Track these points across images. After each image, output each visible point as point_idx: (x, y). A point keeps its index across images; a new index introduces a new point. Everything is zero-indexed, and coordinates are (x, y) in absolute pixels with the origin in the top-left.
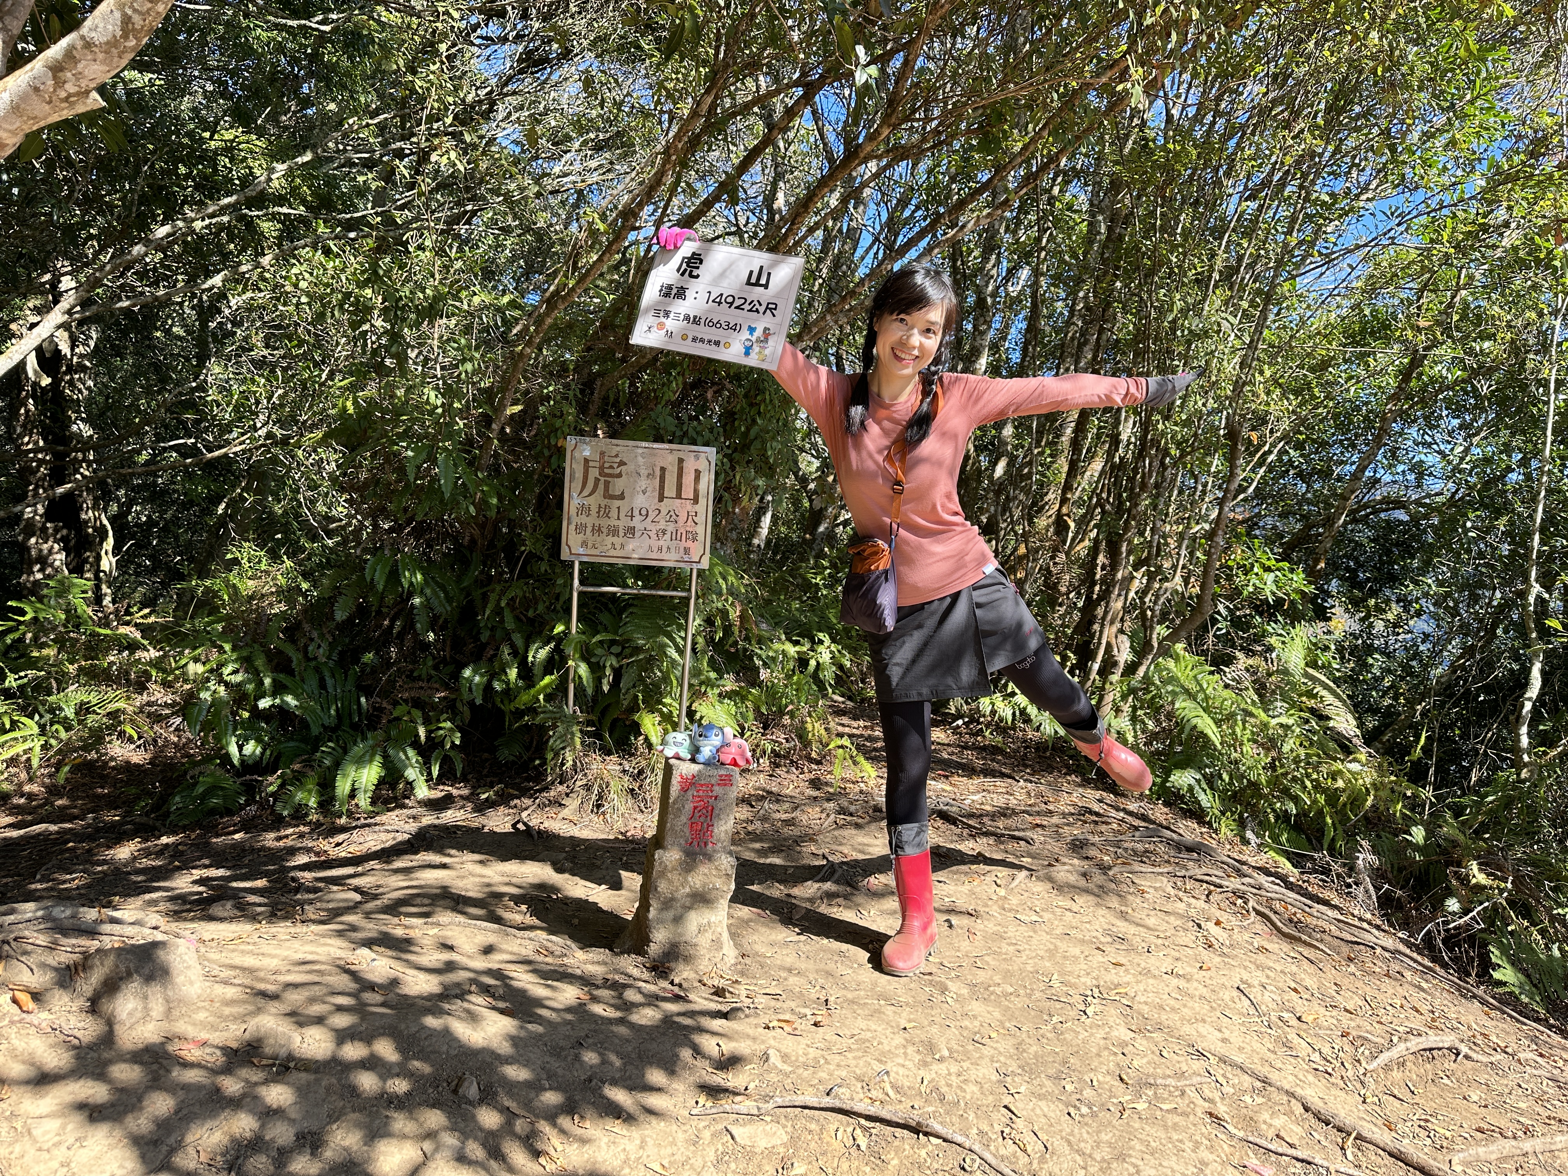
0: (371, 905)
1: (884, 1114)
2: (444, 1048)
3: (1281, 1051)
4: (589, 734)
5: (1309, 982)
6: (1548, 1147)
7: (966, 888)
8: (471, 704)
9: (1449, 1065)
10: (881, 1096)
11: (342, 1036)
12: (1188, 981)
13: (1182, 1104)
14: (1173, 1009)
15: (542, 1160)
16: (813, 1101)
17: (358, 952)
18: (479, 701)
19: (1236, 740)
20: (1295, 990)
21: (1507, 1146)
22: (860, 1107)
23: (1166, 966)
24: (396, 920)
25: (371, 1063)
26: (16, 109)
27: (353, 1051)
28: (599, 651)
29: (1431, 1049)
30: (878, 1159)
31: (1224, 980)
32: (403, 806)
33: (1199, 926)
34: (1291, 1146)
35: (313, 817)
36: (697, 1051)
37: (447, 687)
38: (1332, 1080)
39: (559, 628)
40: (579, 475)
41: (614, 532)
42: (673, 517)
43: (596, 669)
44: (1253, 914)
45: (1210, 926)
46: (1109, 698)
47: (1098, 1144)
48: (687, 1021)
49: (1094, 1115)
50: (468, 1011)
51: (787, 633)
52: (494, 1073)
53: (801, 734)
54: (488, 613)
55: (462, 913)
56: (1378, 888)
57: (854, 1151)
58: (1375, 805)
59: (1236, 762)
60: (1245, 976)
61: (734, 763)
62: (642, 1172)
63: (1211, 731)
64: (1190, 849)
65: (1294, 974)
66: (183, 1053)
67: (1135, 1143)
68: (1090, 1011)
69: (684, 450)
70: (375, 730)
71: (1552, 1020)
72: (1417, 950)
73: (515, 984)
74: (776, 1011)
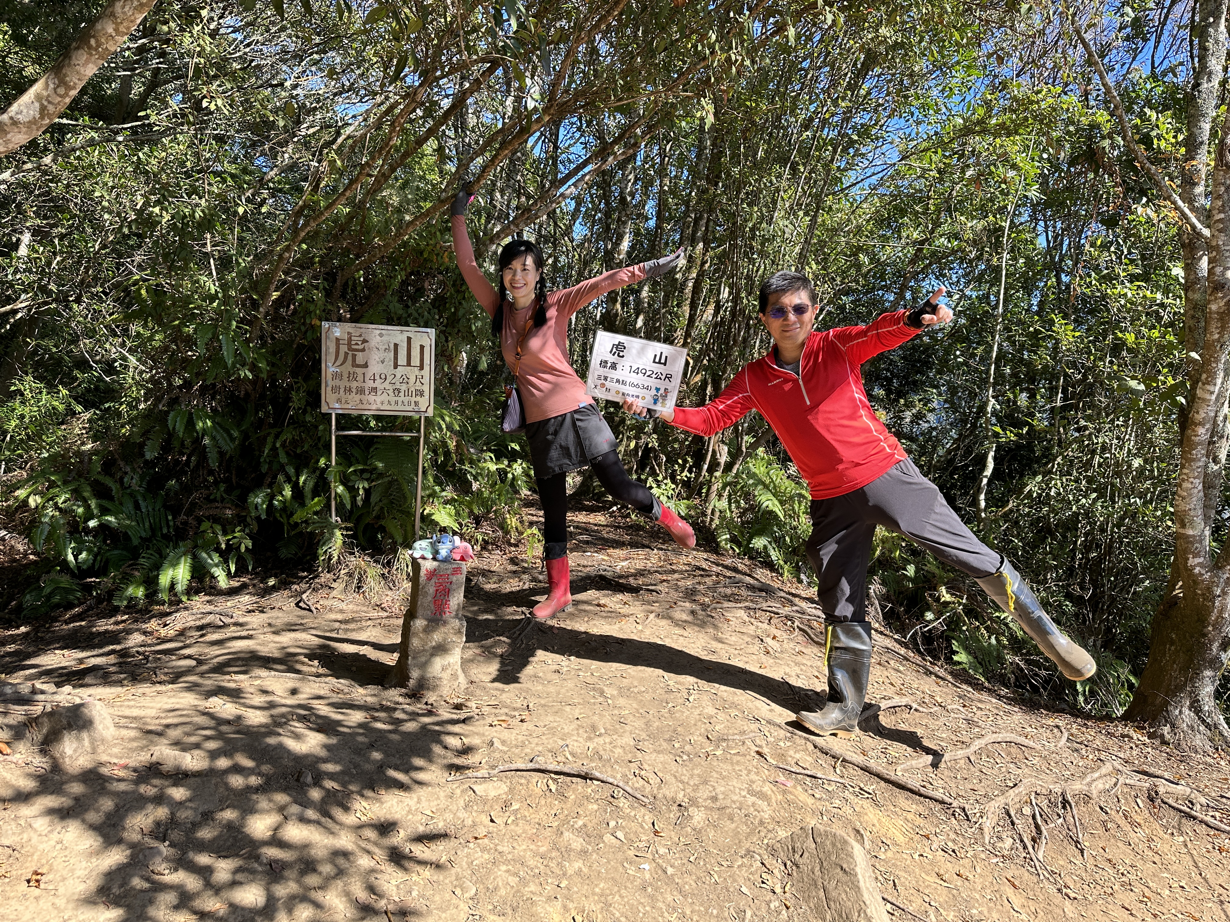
0: (205, 668)
1: (566, 770)
4: (348, 536)
7: (617, 626)
8: (258, 518)
9: (905, 716)
10: (564, 760)
11: (214, 755)
12: (752, 675)
13: (743, 749)
14: (742, 694)
15: (357, 816)
16: (522, 766)
17: (211, 700)
18: (264, 517)
19: (794, 513)
20: (817, 677)
22: (551, 767)
24: (228, 677)
25: (236, 769)
27: (223, 763)
28: (353, 478)
30: (562, 796)
31: (774, 674)
32: (210, 594)
33: (762, 640)
34: (805, 768)
35: (142, 606)
36: (443, 746)
37: (235, 506)
39: (322, 462)
40: (332, 349)
41: (361, 391)
42: (405, 380)
43: (352, 490)
44: (797, 630)
45: (769, 640)
46: (714, 488)
47: (692, 776)
48: (437, 728)
49: (691, 760)
50: (293, 732)
51: (487, 444)
52: (318, 770)
53: (503, 526)
54: (266, 451)
55: (272, 669)
56: (883, 607)
57: (548, 793)
58: (883, 553)
59: (795, 528)
60: (788, 670)
61: (463, 559)
62: (420, 816)
63: (778, 509)
64: (761, 590)
65: (818, 667)
66: (116, 772)
67: (715, 775)
68: (691, 699)
69: (411, 331)
70: (183, 539)
71: (987, 684)
72: (906, 647)
73: (322, 713)
74: (496, 715)
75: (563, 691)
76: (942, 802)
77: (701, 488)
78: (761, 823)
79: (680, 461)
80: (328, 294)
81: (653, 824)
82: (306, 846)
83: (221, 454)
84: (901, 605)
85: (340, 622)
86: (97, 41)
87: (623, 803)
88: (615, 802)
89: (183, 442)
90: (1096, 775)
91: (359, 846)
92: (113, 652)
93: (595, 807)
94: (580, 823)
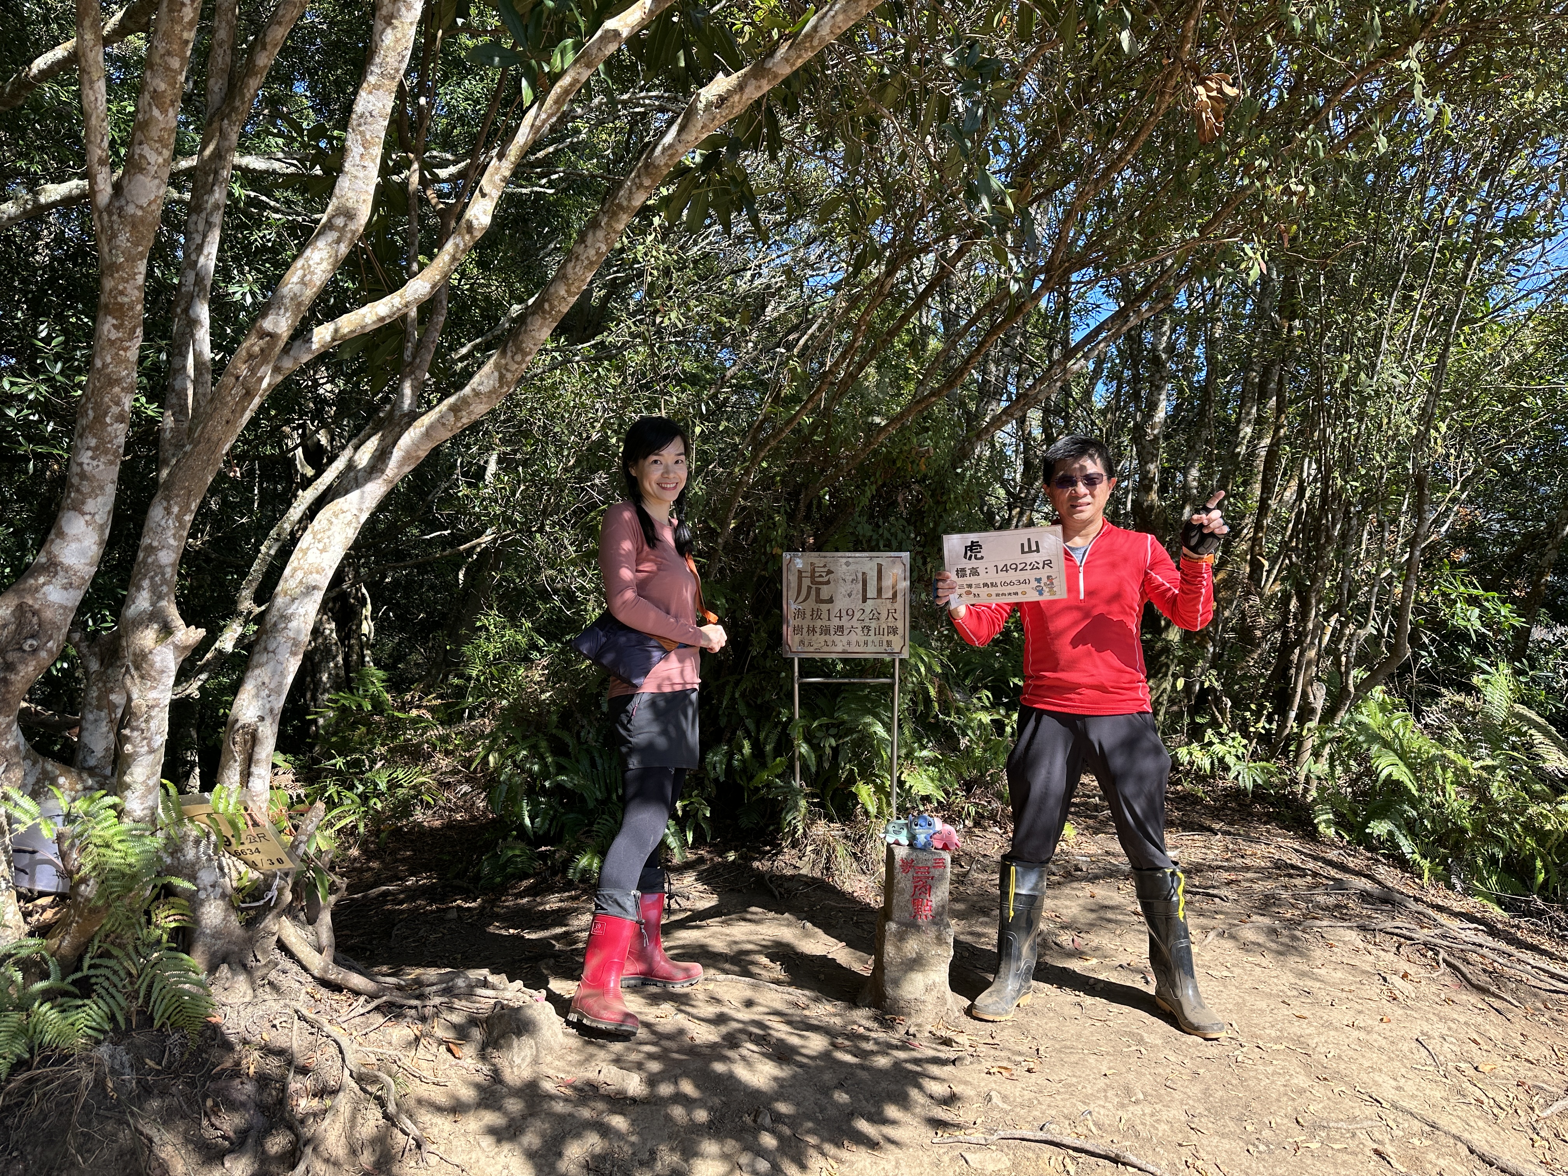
1: (1088, 1147)
3: (1454, 1098)
4: (815, 805)
5: (1492, 1033)
8: (716, 781)
10: (1085, 1132)
11: (655, 1079)
12: (1369, 1033)
13: (1352, 1144)
14: (1351, 1059)
16: (1029, 1135)
17: (662, 1006)
18: (722, 779)
19: (1436, 784)
20: (1475, 1041)
22: (1067, 1141)
23: (1348, 1019)
27: (666, 1090)
28: (818, 734)
31: (1403, 1032)
33: (1385, 979)
36: (924, 1092)
38: (1504, 1126)
39: (785, 715)
40: (794, 584)
41: (826, 631)
42: (875, 615)
43: (815, 747)
44: (1443, 965)
45: (1396, 980)
46: (1308, 744)
48: (914, 1067)
49: (1271, 1152)
50: (745, 1057)
52: (772, 1110)
54: (725, 702)
55: (722, 969)
59: (1439, 806)
60: (1426, 1027)
61: (946, 847)
63: (1407, 779)
64: (1385, 901)
65: (1477, 1026)
66: (551, 1089)
69: (881, 557)
73: (775, 1033)
74: (995, 1059)
75: (1085, 1033)
77: (1287, 745)
79: (1253, 707)
80: (791, 517)
86: (551, 305)
92: (566, 935)
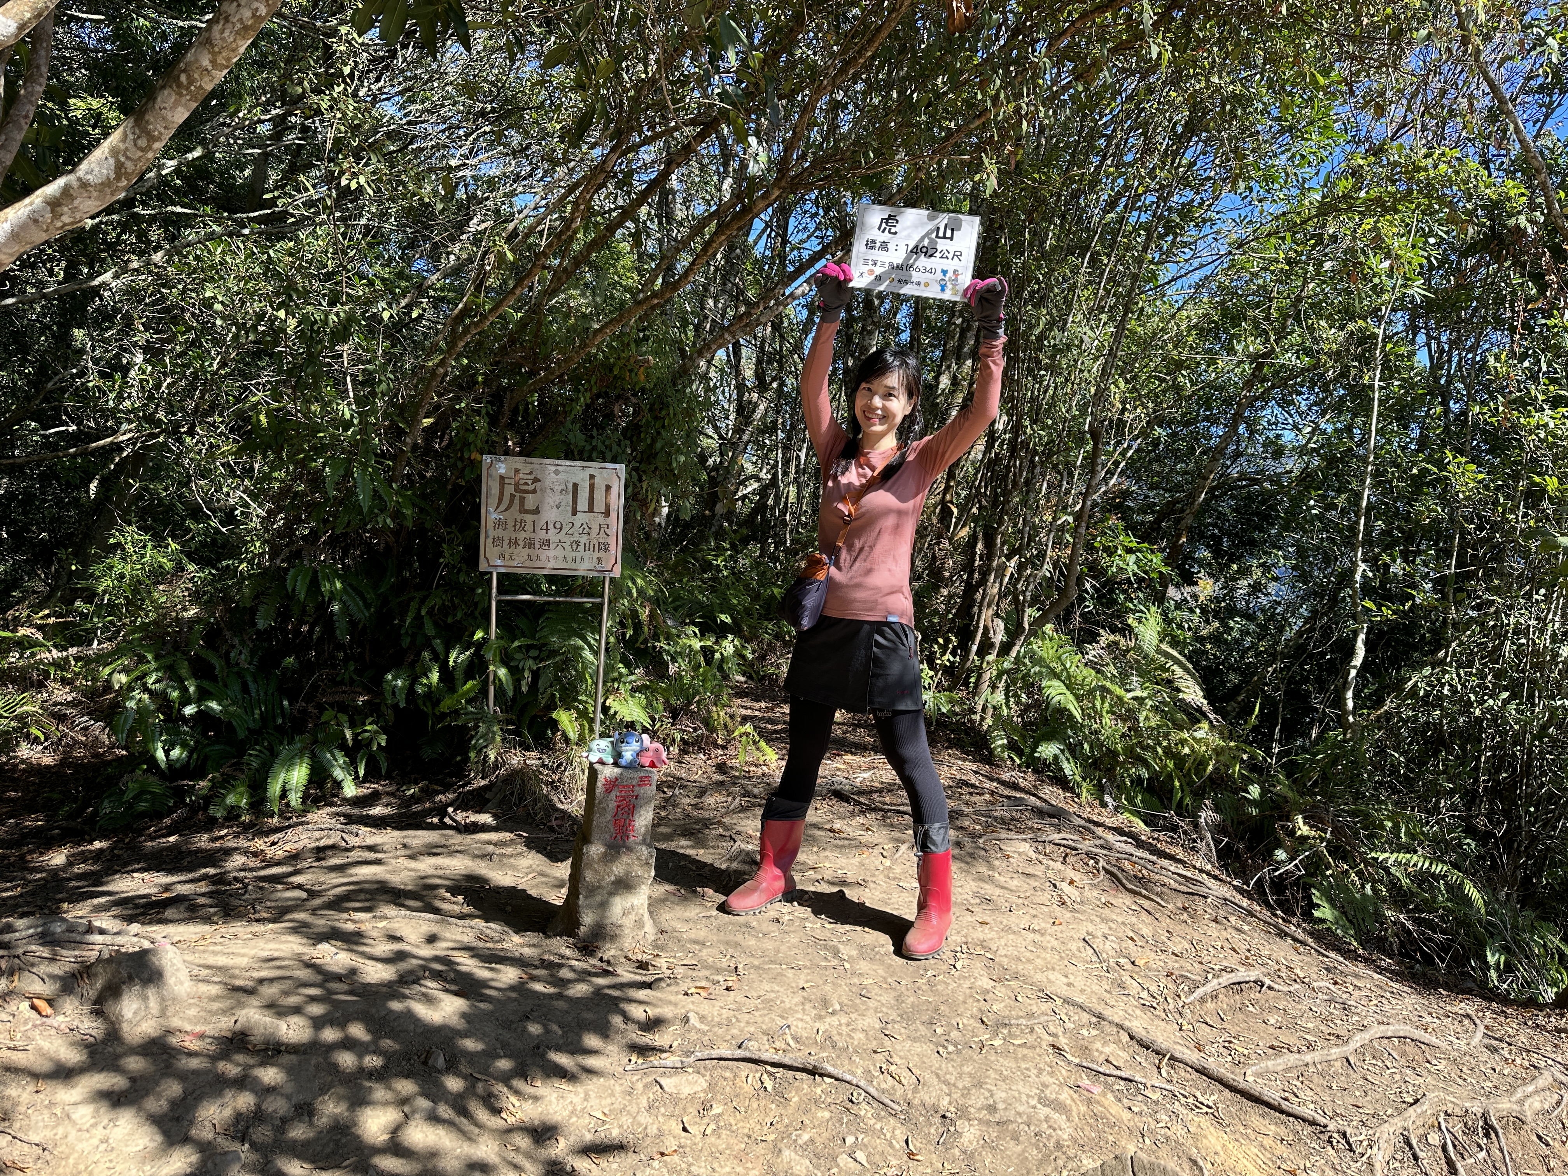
0: (317, 902)
1: (787, 1061)
2: (412, 1027)
3: (1116, 991)
4: (510, 732)
5: (1145, 931)
6: (1325, 1058)
7: (856, 861)
8: (395, 706)
9: (1255, 995)
10: (784, 1046)
11: (318, 1023)
12: (1042, 935)
13: (1031, 1039)
14: (1029, 961)
15: (504, 1115)
16: (727, 1053)
17: (320, 946)
18: (402, 705)
19: (1096, 712)
20: (1132, 939)
21: (1292, 1059)
22: (766, 1056)
23: (1024, 924)
24: (345, 916)
25: (348, 1044)
26: (15, 236)
27: (330, 1035)
28: (518, 656)
29: (1239, 983)
30: (781, 1097)
31: (1072, 933)
32: (332, 804)
33: (1055, 886)
34: (1117, 1068)
35: (245, 818)
36: (627, 1018)
37: (368, 691)
38: (1157, 1013)
39: (479, 635)
40: (495, 491)
41: (530, 544)
42: (586, 530)
43: (515, 672)
44: (1102, 873)
45: (1064, 886)
46: (986, 676)
47: (961, 1075)
48: (616, 993)
49: (959, 1052)
50: (424, 995)
51: (690, 615)
52: (454, 1046)
53: (707, 723)
54: (408, 621)
55: (403, 906)
56: (1217, 842)
57: (762, 1092)
58: (1216, 769)
59: (1097, 732)
60: (1091, 928)
61: (653, 765)
62: (587, 1119)
63: (1073, 706)
64: (1052, 816)
65: (1133, 925)
66: (186, 1044)
67: (991, 1073)
68: (959, 965)
69: (594, 467)
70: (301, 733)
71: (1361, 951)
72: (1248, 895)
73: (463, 968)
74: (693, 979)
75: (783, 948)
76: (1313, 1123)
77: (968, 677)
78: (1059, 1146)
79: (941, 641)
80: (493, 421)
81: (907, 1142)
82: (433, 1154)
83: (353, 623)
84: (1242, 839)
85: (495, 844)
86: (189, 77)
87: (865, 1110)
88: (854, 1109)
89: (304, 607)
90: (1530, 1089)
91: (504, 1159)
92: (205, 877)
93: (827, 1114)
94: (806, 1137)
